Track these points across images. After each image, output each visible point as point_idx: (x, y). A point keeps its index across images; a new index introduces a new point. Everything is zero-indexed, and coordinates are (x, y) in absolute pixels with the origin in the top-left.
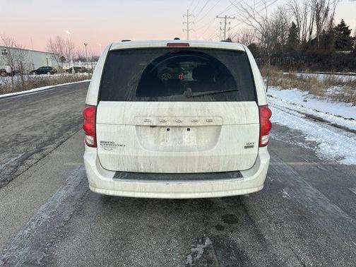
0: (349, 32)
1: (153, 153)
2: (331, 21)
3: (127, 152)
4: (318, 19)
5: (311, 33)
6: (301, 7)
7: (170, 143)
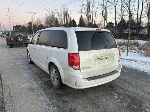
0: (76, 23)
1: (99, 68)
2: (71, 18)
3: (92, 70)
4: (66, 17)
5: (64, 22)
6: (60, 12)
7: (102, 64)
